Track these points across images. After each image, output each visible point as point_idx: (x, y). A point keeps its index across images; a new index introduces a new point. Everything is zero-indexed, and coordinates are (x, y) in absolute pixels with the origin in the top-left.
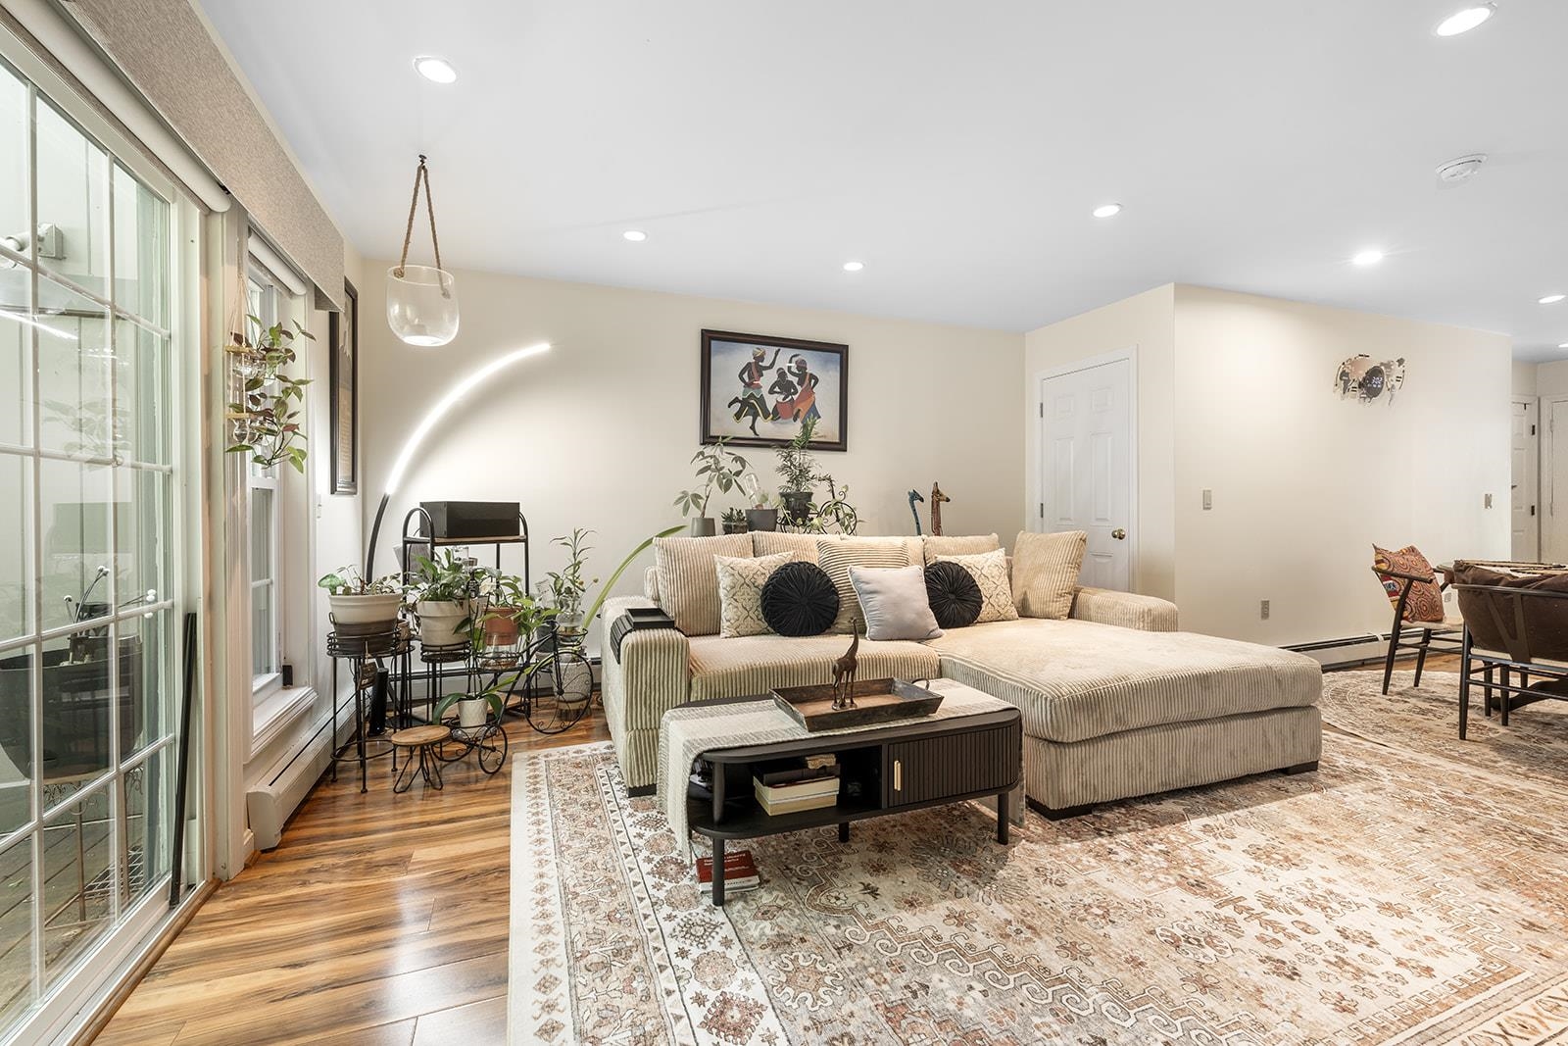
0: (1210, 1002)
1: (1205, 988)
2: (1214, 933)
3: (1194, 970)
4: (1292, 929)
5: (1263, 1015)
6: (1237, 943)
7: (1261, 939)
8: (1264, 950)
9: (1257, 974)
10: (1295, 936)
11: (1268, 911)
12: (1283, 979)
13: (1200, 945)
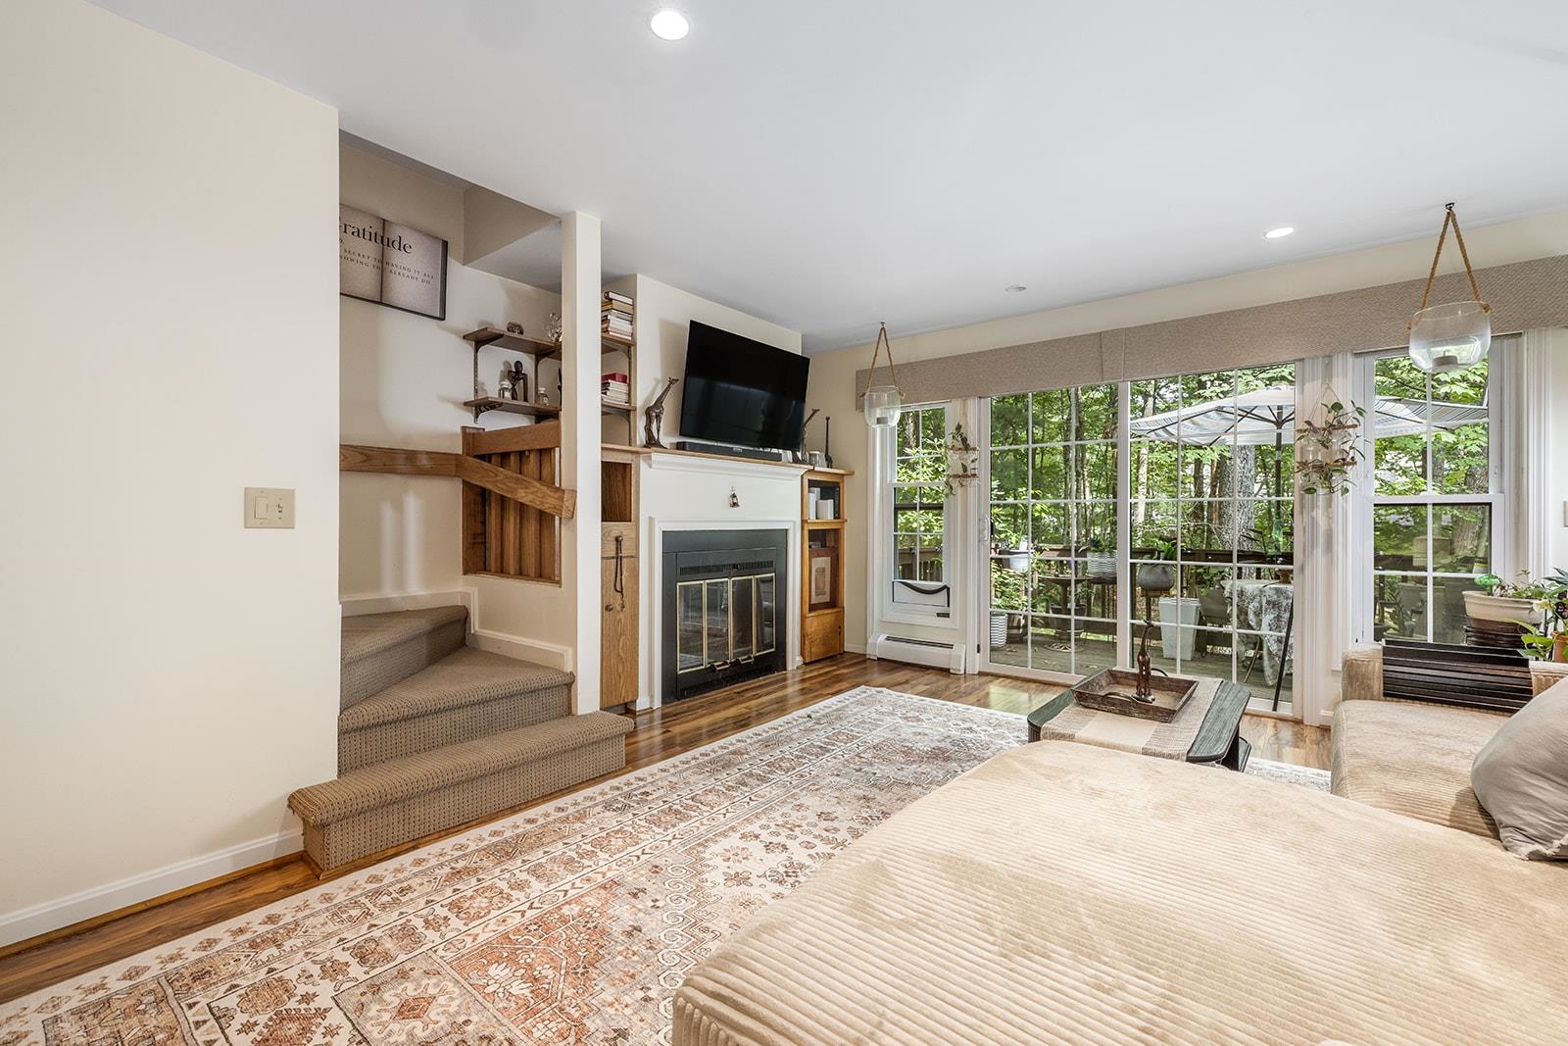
0: (861, 793)
1: (864, 797)
2: (864, 826)
3: (871, 804)
4: (817, 842)
5: (837, 794)
6: (850, 824)
7: (836, 830)
8: (835, 824)
9: (839, 811)
10: (816, 837)
11: (831, 851)
12: (825, 811)
13: (870, 816)
